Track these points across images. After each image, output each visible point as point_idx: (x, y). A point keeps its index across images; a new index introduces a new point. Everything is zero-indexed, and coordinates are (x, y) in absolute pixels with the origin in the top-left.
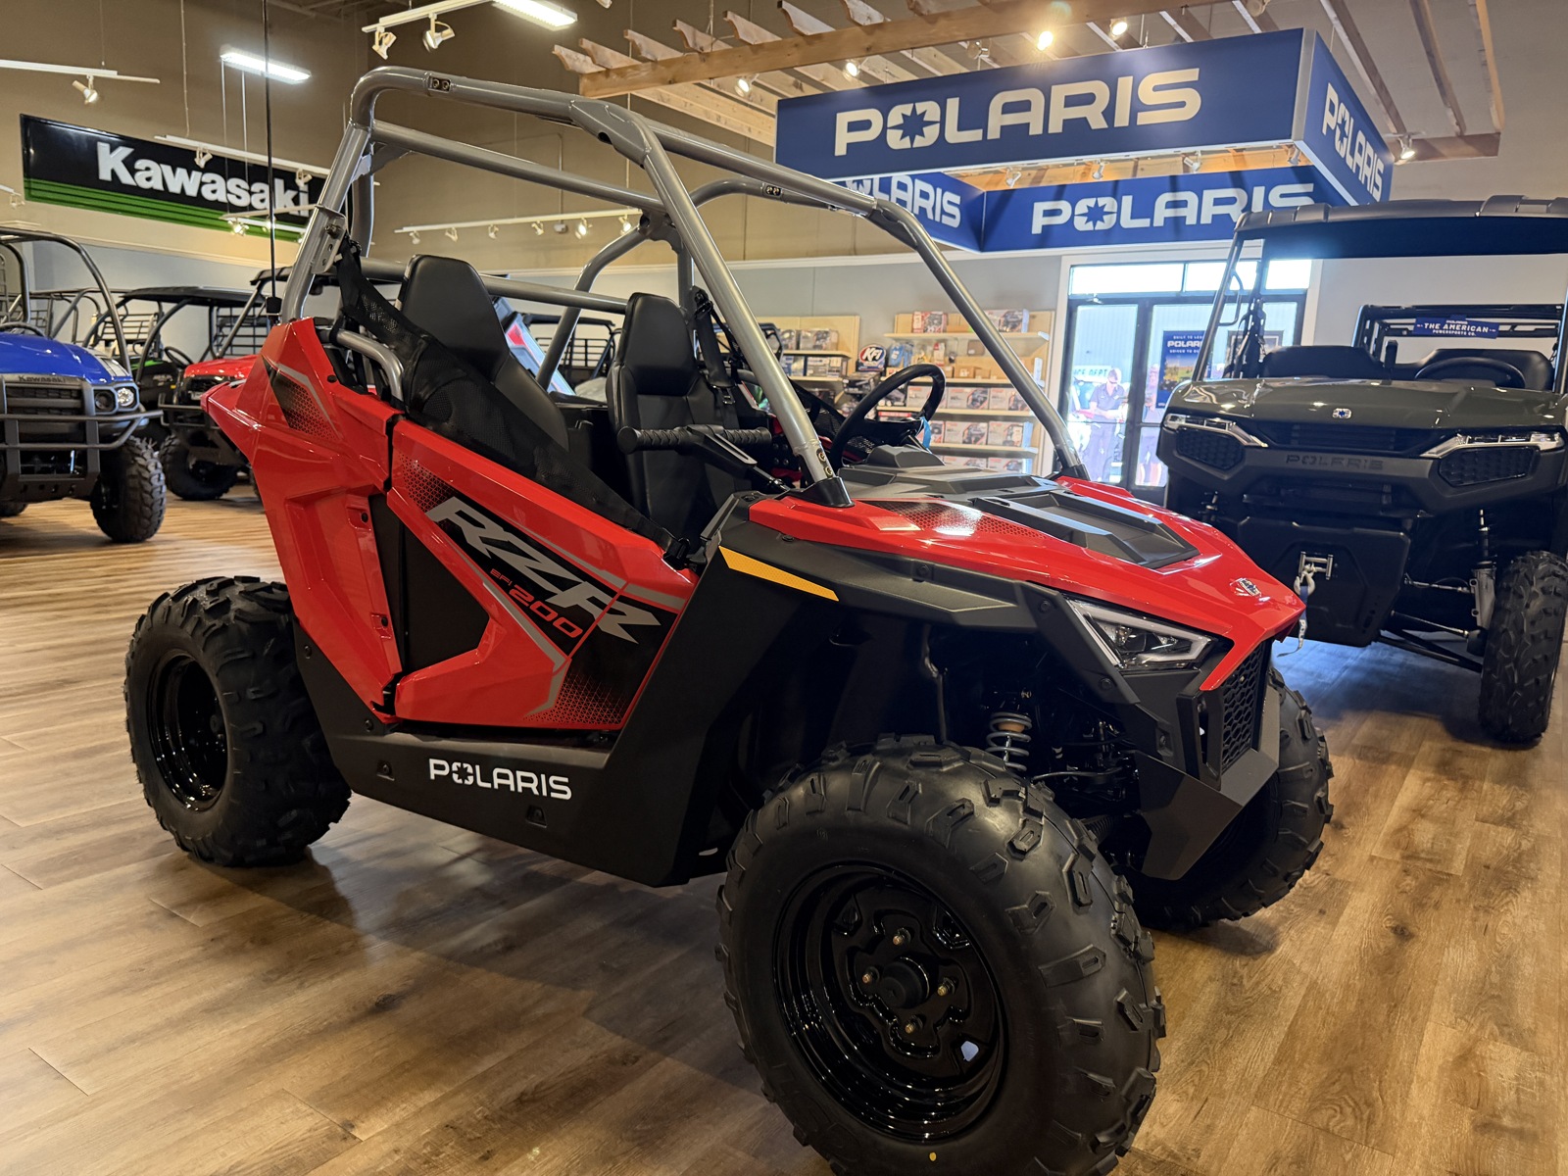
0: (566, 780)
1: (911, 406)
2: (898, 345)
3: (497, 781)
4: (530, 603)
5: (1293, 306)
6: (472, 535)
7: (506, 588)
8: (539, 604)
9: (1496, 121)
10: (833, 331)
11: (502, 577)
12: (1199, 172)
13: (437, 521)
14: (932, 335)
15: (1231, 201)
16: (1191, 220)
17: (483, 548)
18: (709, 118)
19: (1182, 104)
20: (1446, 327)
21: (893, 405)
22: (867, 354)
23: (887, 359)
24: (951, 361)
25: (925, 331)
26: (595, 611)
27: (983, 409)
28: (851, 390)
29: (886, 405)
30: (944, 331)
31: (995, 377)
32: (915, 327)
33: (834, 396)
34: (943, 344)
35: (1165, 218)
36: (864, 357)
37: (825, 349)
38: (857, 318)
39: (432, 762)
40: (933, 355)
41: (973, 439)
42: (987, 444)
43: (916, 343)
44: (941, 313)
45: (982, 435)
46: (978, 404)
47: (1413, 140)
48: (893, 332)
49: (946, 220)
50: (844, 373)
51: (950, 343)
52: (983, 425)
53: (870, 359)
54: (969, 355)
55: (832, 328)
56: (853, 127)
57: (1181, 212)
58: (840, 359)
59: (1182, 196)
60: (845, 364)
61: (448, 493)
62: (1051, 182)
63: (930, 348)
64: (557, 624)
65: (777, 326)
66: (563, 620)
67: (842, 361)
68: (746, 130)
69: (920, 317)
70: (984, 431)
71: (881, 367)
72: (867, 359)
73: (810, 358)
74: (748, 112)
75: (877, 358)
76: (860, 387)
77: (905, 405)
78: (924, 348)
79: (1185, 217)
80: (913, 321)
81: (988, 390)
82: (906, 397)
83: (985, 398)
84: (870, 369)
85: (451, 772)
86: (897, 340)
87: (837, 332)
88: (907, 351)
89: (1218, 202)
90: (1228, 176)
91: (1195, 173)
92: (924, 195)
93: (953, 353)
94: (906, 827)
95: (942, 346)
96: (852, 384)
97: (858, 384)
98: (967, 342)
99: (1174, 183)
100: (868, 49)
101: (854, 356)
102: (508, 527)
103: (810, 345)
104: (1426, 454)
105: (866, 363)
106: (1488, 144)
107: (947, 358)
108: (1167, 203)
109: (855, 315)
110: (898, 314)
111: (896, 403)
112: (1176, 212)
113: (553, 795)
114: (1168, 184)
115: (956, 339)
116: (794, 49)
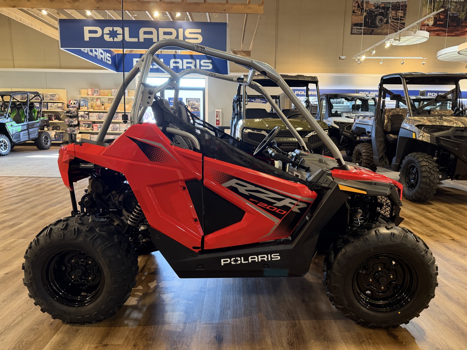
0: (278, 254)
1: (91, 119)
2: (82, 99)
3: (250, 260)
4: (266, 207)
5: (202, 92)
6: (242, 190)
7: (255, 203)
8: (270, 206)
9: (251, 48)
10: (57, 94)
11: (254, 200)
12: (181, 54)
13: (227, 187)
14: (95, 96)
15: (191, 63)
16: (181, 67)
17: (247, 193)
18: (17, 19)
19: (197, 39)
21: (84, 119)
22: (71, 102)
23: (79, 104)
24: (103, 105)
25: (93, 95)
26: (291, 206)
27: (117, 120)
28: (68, 114)
29: (82, 119)
30: (100, 95)
31: (119, 110)
32: (89, 93)
33: (60, 116)
34: (99, 99)
35: (173, 66)
36: (70, 103)
37: (55, 100)
38: (66, 90)
39: (222, 260)
40: (96, 103)
41: (115, 129)
42: (120, 131)
43: (89, 99)
44: (98, 89)
45: (118, 128)
46: (115, 118)
47: (233, 51)
48: (80, 95)
49: (108, 62)
50: (63, 108)
51: (101, 99)
52: (118, 125)
53: (73, 103)
54: (109, 103)
55: (56, 93)
56: (90, 32)
57: (178, 65)
58: (61, 104)
59: (178, 60)
60: (63, 105)
61: (232, 178)
62: (136, 52)
63: (95, 101)
64: (277, 211)
65: (40, 93)
66: (279, 210)
67: (62, 104)
68: (31, 25)
69: (90, 90)
70: (118, 127)
71: (77, 106)
72: (71, 104)
73: (49, 103)
74: (34, 19)
75: (75, 103)
76: (71, 113)
77: (89, 119)
78: (92, 100)
79: (179, 66)
80: (88, 92)
81: (118, 114)
82: (89, 116)
83: (117, 117)
84: (73, 107)
85: (231, 261)
86: (82, 97)
87: (58, 94)
88: (86, 101)
89: (187, 63)
90: (189, 56)
91: (179, 54)
92: (102, 54)
93: (103, 102)
94: (396, 243)
95: (99, 100)
96: (68, 112)
97: (70, 112)
98: (108, 99)
99: (175, 56)
100: (98, 8)
101: (66, 103)
102: (256, 186)
103: (49, 98)
104: (306, 137)
105: (71, 105)
106: (248, 53)
107: (101, 104)
108: (173, 62)
109: (65, 89)
110: (81, 89)
111: (85, 119)
112: (176, 65)
113: (273, 259)
114: (173, 56)
115: (104, 98)
116: (68, 3)
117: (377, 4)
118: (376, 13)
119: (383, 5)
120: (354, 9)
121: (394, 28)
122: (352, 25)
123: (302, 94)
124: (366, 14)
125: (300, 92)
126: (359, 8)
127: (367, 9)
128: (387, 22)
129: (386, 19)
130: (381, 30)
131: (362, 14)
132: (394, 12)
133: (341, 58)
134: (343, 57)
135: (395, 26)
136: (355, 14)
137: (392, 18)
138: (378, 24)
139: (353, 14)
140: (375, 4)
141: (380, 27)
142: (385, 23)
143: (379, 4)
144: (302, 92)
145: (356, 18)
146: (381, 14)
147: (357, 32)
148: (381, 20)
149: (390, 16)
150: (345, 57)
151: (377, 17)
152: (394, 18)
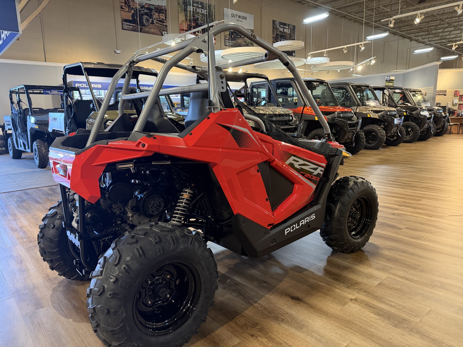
17: (298, 167)
20: (52, 92)
117: (142, 4)
118: (142, 12)
119: (147, 6)
120: (121, 5)
121: (159, 29)
122: (122, 20)
123: (83, 86)
124: (134, 12)
125: (81, 84)
126: (126, 5)
127: (134, 7)
128: (152, 23)
129: (151, 20)
130: (148, 29)
131: (130, 11)
132: (157, 14)
133: (116, 52)
134: (118, 52)
135: (159, 27)
136: (123, 10)
137: (156, 19)
138: (145, 23)
139: (122, 10)
140: (140, 3)
141: (147, 26)
142: (151, 23)
143: (143, 4)
144: (83, 84)
145: (125, 14)
146: (146, 14)
147: (128, 28)
148: (147, 20)
149: (154, 17)
150: (121, 51)
151: (143, 17)
152: (158, 19)
